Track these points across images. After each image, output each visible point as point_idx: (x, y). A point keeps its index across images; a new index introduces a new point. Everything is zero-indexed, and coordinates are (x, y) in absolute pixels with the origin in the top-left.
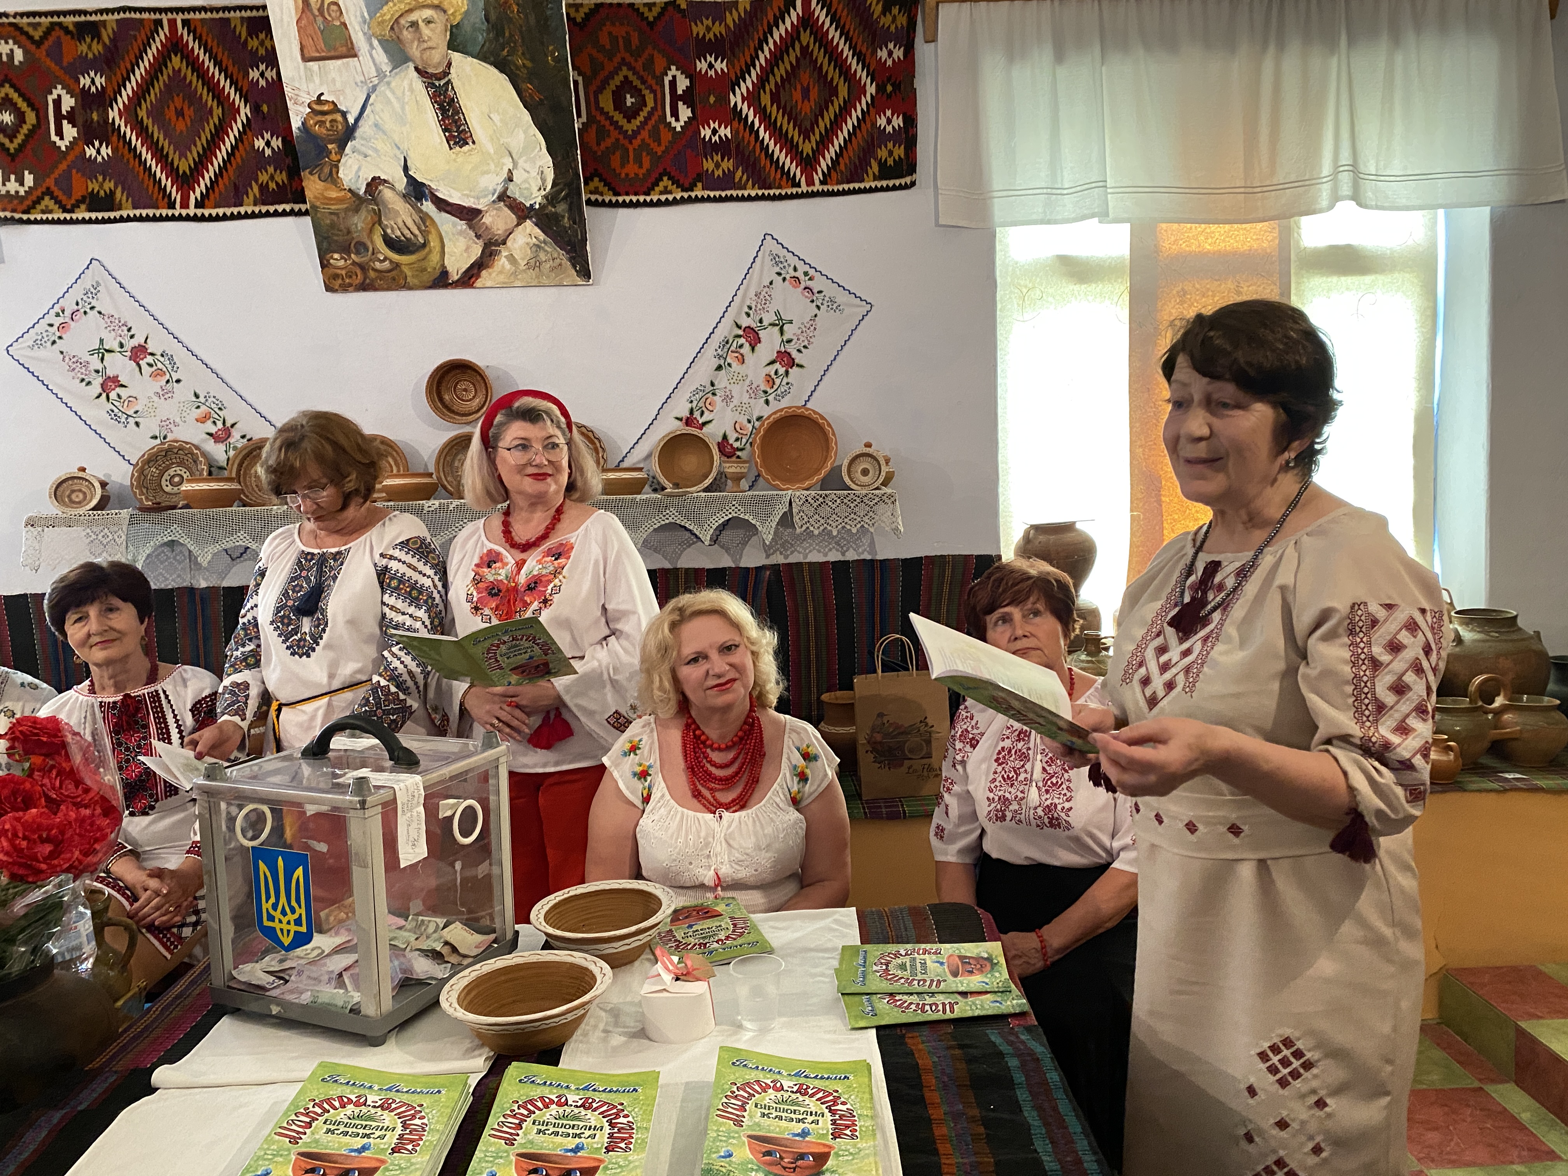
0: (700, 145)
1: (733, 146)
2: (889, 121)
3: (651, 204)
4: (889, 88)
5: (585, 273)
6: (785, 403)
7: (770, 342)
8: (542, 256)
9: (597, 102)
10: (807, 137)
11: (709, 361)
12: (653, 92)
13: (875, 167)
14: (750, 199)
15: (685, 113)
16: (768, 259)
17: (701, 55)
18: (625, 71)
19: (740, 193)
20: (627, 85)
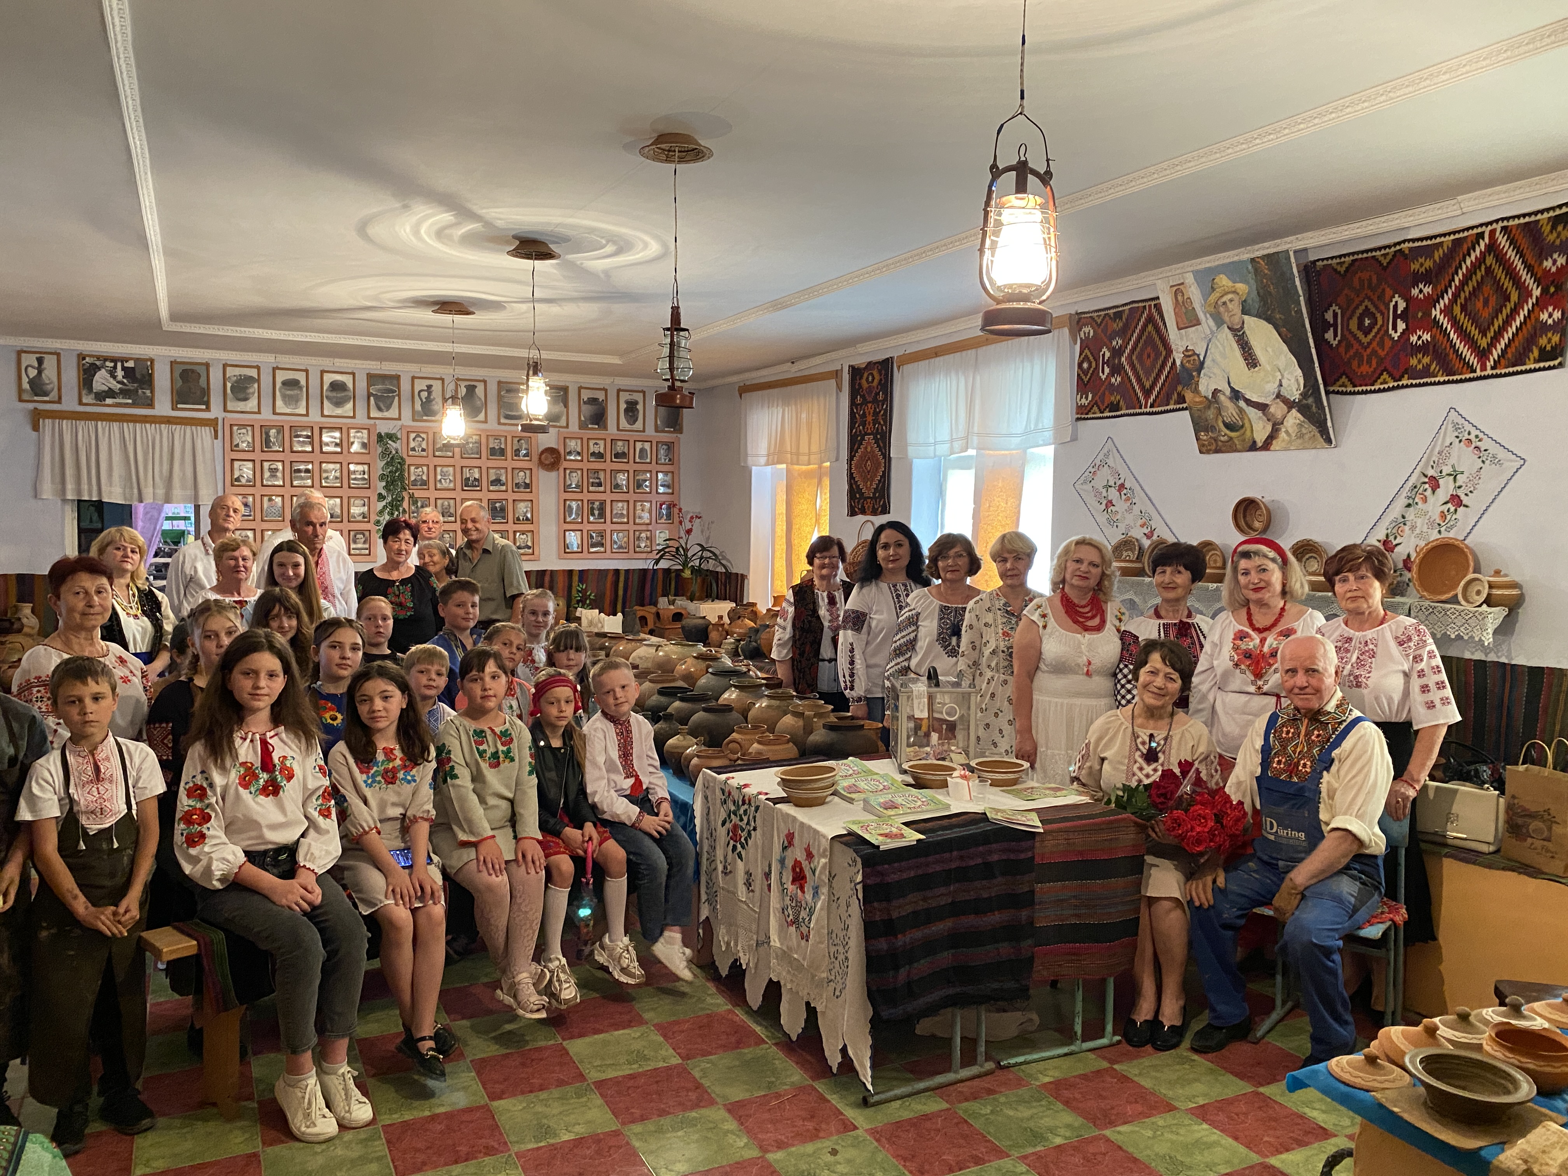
0: (1409, 347)
1: (1431, 348)
2: (1550, 316)
3: (1375, 392)
4: (1552, 290)
6: (1451, 534)
7: (1447, 488)
8: (1304, 431)
9: (1348, 325)
10: (1484, 333)
11: (1402, 501)
12: (1382, 314)
13: (1536, 353)
14: (1439, 383)
15: (1401, 326)
16: (1450, 426)
17: (1415, 284)
18: (1366, 302)
19: (1433, 380)
20: (1367, 312)
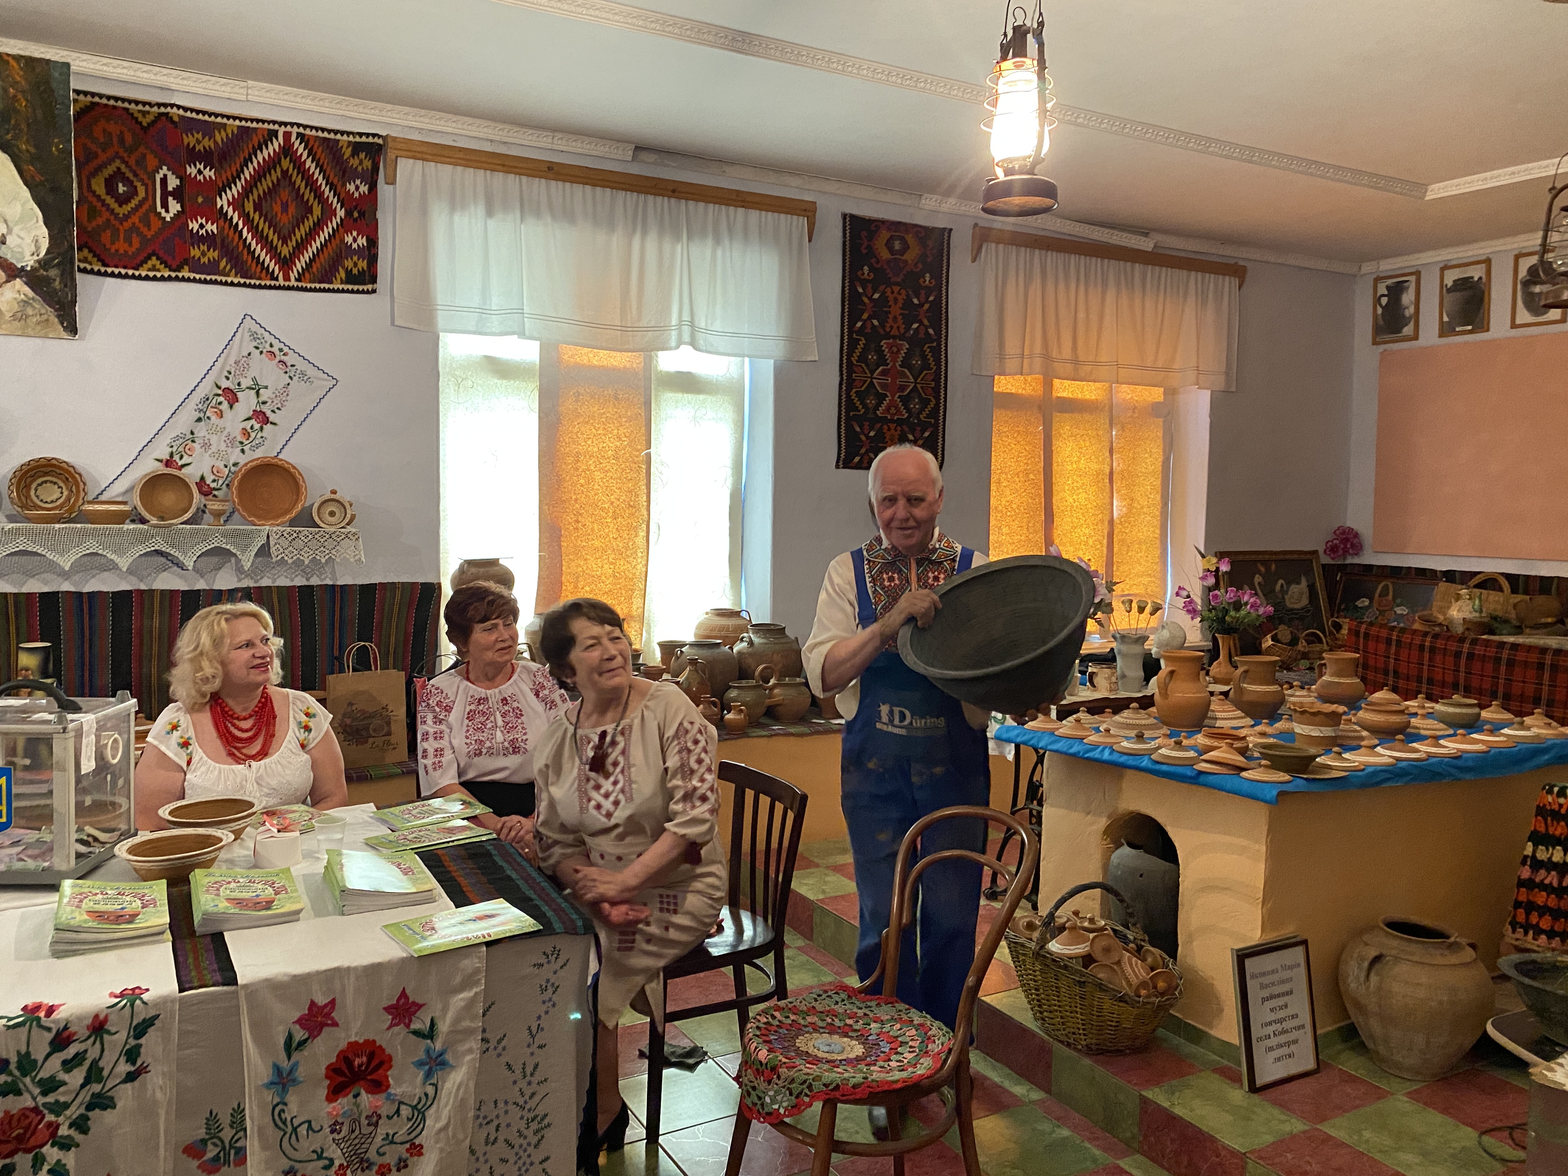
0: (188, 234)
1: (218, 241)
2: (355, 240)
3: (139, 278)
4: (356, 214)
5: (72, 329)
6: (259, 453)
7: (247, 403)
8: (30, 311)
9: (89, 185)
10: (285, 242)
11: (189, 414)
12: (146, 185)
13: (342, 274)
14: (232, 284)
15: (175, 207)
16: (247, 335)
17: (192, 162)
18: (118, 163)
19: (224, 279)
20: (118, 175)
